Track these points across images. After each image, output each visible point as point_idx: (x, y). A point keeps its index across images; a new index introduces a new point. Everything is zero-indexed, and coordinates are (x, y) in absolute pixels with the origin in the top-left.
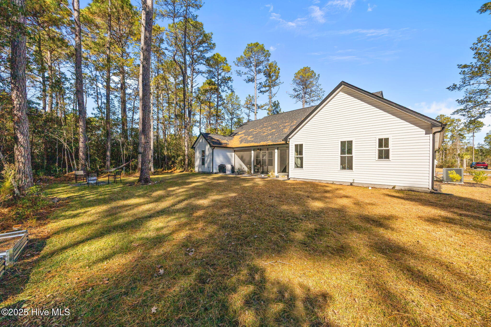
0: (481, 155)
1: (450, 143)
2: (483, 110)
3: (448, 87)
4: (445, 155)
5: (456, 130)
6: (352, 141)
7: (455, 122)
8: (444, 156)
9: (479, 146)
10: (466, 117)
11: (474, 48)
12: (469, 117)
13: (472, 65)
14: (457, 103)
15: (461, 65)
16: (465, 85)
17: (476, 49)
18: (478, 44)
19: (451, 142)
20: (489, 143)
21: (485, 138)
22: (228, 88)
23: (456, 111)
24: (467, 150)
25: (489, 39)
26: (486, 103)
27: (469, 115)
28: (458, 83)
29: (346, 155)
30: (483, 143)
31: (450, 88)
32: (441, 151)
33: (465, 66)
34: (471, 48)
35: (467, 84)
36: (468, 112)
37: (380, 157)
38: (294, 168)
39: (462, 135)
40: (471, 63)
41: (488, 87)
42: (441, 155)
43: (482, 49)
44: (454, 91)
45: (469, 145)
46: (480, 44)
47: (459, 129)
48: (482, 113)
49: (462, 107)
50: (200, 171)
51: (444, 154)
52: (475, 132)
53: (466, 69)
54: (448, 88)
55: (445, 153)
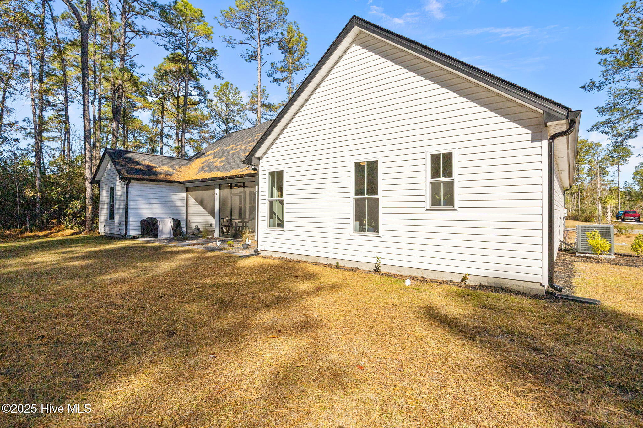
0: (629, 200)
1: (587, 181)
2: (635, 124)
3: (583, 85)
4: (581, 200)
5: (595, 160)
6: (376, 162)
7: (594, 147)
8: (579, 200)
9: (626, 186)
10: (610, 136)
11: (617, 22)
12: (614, 136)
13: (617, 49)
14: (596, 112)
15: (600, 49)
16: (607, 82)
17: (621, 23)
18: (624, 15)
19: (589, 179)
20: (639, 181)
21: (634, 174)
22: (210, 69)
23: (595, 126)
24: (611, 192)
25: (639, 8)
26: (638, 113)
27: (615, 133)
28: (598, 79)
29: (366, 196)
30: (631, 181)
31: (586, 87)
32: (575, 193)
33: (607, 51)
34: (614, 22)
35: (610, 81)
36: (612, 127)
37: (435, 202)
38: (266, 227)
39: (603, 169)
40: (615, 46)
41: (640, 86)
42: (575, 199)
43: (630, 24)
44: (592, 92)
45: (613, 185)
46: (626, 16)
47: (599, 158)
48: (633, 130)
49: (604, 118)
50: (107, 231)
51: (579, 198)
52: (621, 164)
53: (607, 56)
54: (583, 87)
55: (581, 196)
